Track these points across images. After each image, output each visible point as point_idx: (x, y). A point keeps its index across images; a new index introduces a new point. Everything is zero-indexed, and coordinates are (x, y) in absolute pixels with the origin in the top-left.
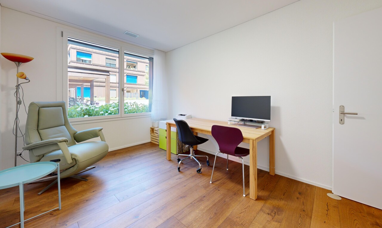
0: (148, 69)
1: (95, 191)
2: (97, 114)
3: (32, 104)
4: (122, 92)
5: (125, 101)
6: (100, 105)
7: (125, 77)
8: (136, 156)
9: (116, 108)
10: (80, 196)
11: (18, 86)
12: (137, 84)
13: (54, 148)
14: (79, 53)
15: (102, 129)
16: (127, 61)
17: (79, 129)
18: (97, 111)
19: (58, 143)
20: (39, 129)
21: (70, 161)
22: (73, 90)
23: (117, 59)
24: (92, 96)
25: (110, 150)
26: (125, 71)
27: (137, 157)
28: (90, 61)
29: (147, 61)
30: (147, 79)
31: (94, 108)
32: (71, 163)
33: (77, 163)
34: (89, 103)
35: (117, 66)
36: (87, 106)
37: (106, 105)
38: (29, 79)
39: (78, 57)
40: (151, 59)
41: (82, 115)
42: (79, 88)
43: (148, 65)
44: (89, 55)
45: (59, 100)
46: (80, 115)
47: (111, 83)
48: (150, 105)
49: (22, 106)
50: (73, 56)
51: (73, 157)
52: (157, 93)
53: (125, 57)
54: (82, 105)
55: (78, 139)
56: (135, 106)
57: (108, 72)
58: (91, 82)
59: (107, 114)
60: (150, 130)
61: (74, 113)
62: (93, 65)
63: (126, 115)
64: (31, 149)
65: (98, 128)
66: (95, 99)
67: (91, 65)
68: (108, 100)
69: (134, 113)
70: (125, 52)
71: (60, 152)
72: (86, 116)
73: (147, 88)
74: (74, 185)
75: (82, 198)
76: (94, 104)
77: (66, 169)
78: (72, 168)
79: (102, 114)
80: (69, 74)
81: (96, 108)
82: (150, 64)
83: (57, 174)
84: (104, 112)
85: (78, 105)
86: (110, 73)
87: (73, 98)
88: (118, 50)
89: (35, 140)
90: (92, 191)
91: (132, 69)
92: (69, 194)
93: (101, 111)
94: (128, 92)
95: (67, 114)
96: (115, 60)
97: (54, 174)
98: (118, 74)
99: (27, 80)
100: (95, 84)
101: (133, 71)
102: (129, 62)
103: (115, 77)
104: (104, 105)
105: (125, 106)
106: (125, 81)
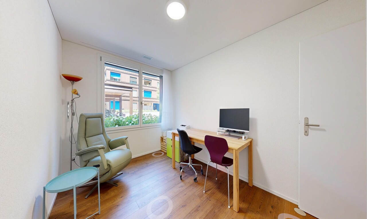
0: (159, 85)
1: (123, 196)
2: (124, 124)
3: (81, 115)
4: (141, 105)
5: (143, 113)
6: (126, 116)
7: (143, 92)
8: (151, 163)
9: (136, 119)
10: (112, 201)
11: (73, 100)
12: (151, 98)
13: (95, 154)
14: (112, 73)
15: (127, 138)
16: (144, 79)
17: (113, 138)
18: (124, 121)
19: (98, 150)
20: (86, 137)
21: (106, 167)
22: (108, 103)
23: (138, 77)
24: (121, 109)
25: (133, 157)
26: (143, 87)
27: (151, 165)
28: (119, 79)
29: (158, 78)
30: (158, 94)
31: (122, 119)
32: (107, 169)
33: (111, 169)
34: (118, 115)
35: (138, 83)
36: (118, 117)
37: (130, 116)
38: (80, 95)
39: (112, 76)
40: (161, 77)
41: (114, 125)
42: (112, 102)
43: (159, 82)
44: (119, 75)
45: (99, 112)
46: (113, 125)
47: (133, 97)
48: (161, 116)
49: (75, 116)
50: (108, 76)
51: (108, 163)
52: (165, 106)
53: (143, 75)
54: (114, 116)
55: (112, 146)
56: (150, 118)
57: (131, 88)
58: (120, 96)
59: (131, 124)
60: (160, 139)
61: (109, 123)
62: (122, 83)
63: (144, 125)
64: (81, 155)
65: (125, 137)
66: (123, 111)
67: (120, 82)
68: (131, 112)
69: (149, 123)
70: (143, 72)
71: (99, 158)
72: (117, 126)
73: (158, 101)
74: (109, 189)
75: (114, 203)
76: (122, 115)
77: (104, 174)
78: (107, 173)
79: (128, 124)
80: (106, 90)
81: (123, 119)
82: (160, 81)
83: (97, 179)
84: (129, 122)
85: (112, 116)
86: (133, 89)
87: (108, 110)
88: (138, 70)
89: (84, 148)
90: (120, 197)
91: (148, 85)
92: (105, 199)
93: (127, 122)
94: (145, 105)
95: (104, 124)
96: (137, 78)
97: (95, 179)
98: (138, 90)
99: (78, 95)
100: (123, 98)
101: (149, 87)
102: (146, 80)
103: (136, 92)
104: (129, 116)
105: (143, 117)
106: (143, 96)
